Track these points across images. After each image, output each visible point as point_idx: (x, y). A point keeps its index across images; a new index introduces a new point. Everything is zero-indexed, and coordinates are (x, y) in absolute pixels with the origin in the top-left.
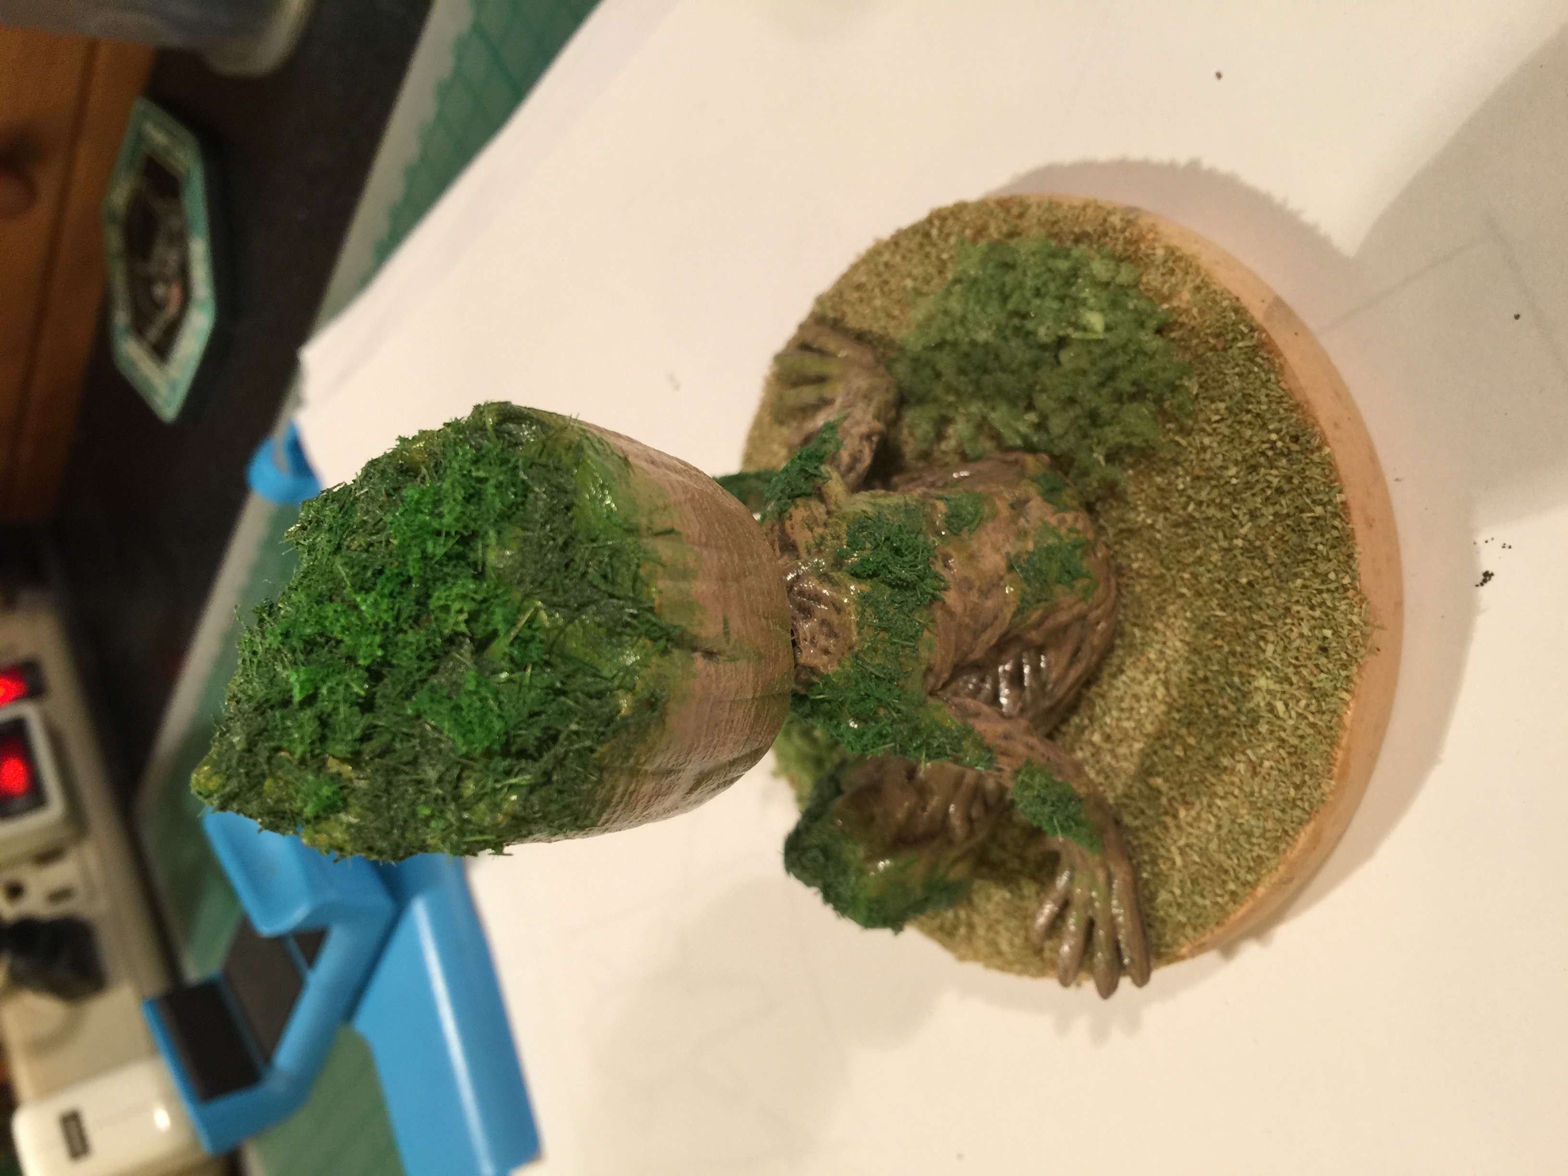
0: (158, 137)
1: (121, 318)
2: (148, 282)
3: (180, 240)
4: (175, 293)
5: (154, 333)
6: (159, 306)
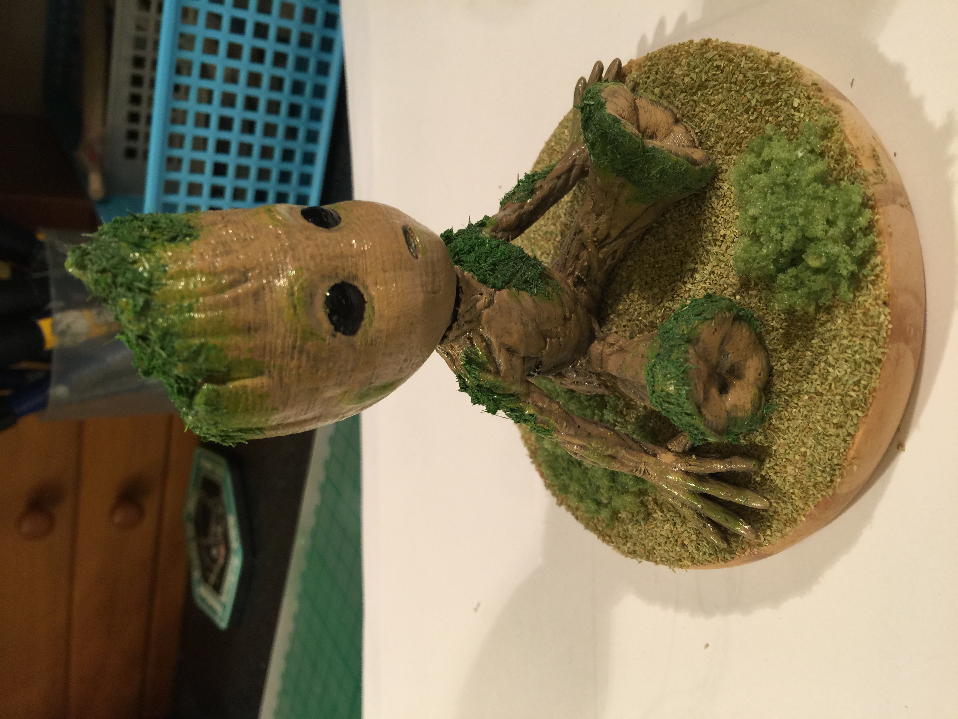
0: (207, 465)
1: (196, 574)
2: (208, 549)
3: (222, 520)
4: (222, 550)
5: (213, 578)
6: (214, 561)
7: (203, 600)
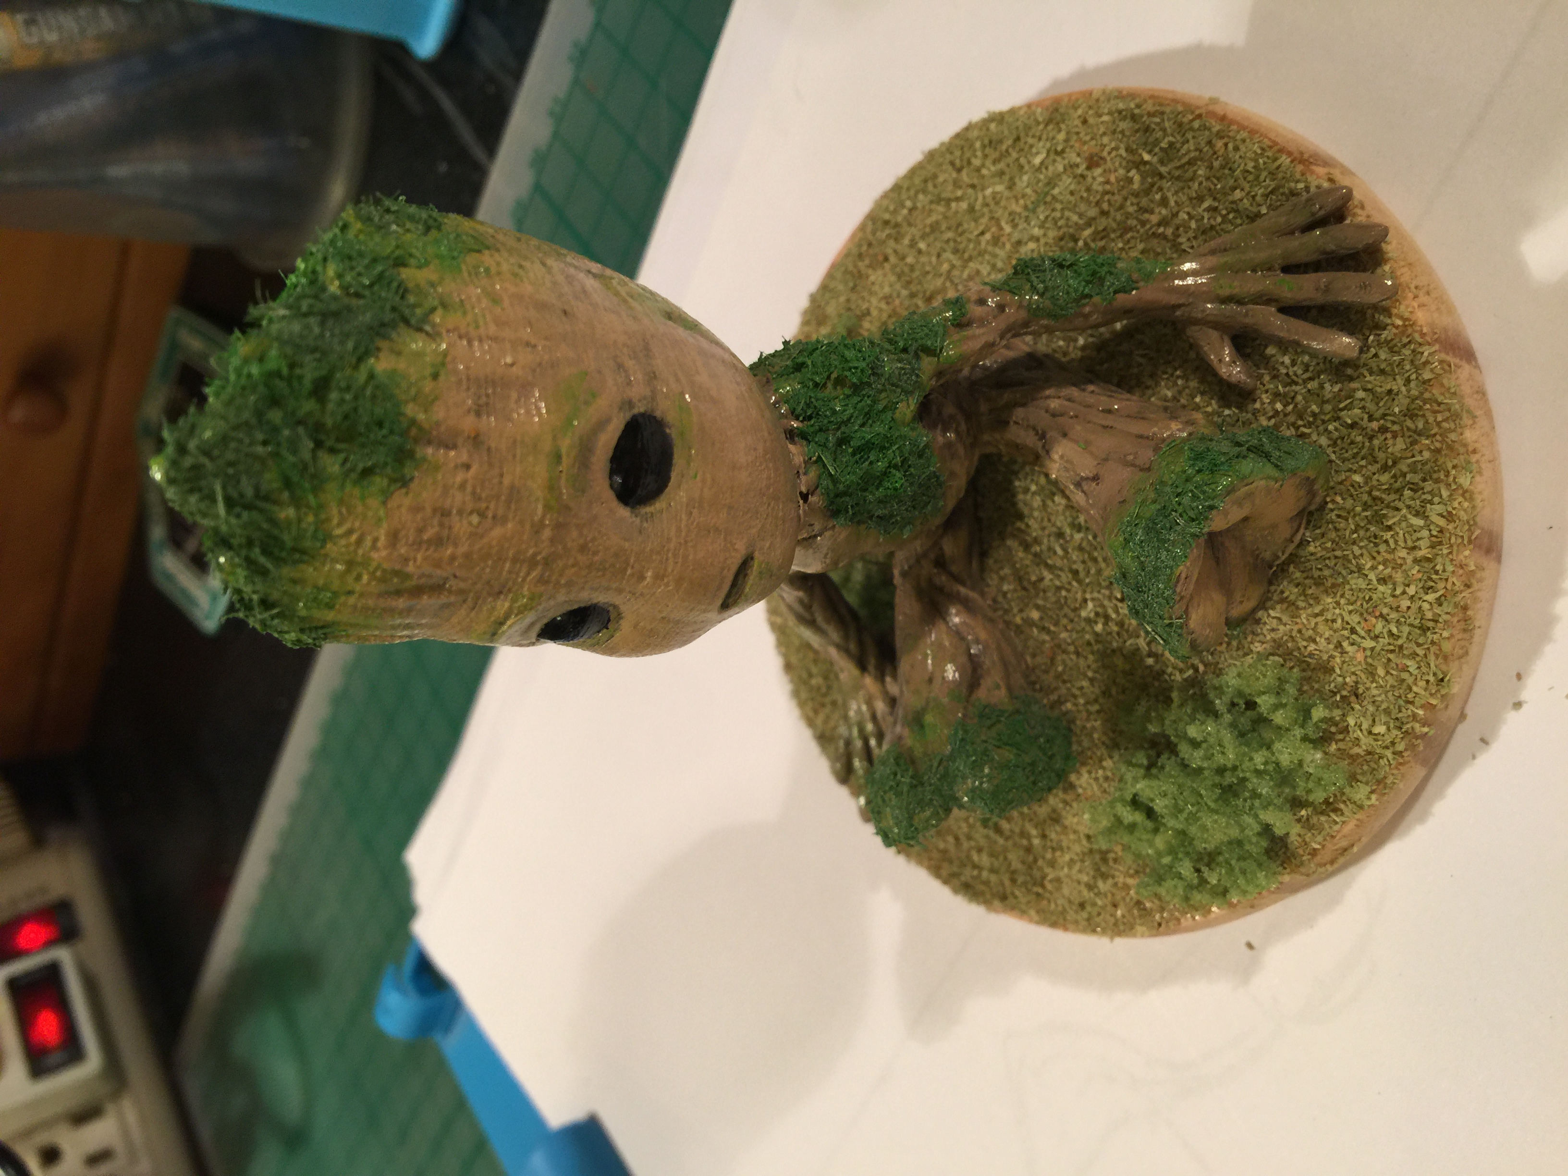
1: (157, 532)
7: (170, 577)
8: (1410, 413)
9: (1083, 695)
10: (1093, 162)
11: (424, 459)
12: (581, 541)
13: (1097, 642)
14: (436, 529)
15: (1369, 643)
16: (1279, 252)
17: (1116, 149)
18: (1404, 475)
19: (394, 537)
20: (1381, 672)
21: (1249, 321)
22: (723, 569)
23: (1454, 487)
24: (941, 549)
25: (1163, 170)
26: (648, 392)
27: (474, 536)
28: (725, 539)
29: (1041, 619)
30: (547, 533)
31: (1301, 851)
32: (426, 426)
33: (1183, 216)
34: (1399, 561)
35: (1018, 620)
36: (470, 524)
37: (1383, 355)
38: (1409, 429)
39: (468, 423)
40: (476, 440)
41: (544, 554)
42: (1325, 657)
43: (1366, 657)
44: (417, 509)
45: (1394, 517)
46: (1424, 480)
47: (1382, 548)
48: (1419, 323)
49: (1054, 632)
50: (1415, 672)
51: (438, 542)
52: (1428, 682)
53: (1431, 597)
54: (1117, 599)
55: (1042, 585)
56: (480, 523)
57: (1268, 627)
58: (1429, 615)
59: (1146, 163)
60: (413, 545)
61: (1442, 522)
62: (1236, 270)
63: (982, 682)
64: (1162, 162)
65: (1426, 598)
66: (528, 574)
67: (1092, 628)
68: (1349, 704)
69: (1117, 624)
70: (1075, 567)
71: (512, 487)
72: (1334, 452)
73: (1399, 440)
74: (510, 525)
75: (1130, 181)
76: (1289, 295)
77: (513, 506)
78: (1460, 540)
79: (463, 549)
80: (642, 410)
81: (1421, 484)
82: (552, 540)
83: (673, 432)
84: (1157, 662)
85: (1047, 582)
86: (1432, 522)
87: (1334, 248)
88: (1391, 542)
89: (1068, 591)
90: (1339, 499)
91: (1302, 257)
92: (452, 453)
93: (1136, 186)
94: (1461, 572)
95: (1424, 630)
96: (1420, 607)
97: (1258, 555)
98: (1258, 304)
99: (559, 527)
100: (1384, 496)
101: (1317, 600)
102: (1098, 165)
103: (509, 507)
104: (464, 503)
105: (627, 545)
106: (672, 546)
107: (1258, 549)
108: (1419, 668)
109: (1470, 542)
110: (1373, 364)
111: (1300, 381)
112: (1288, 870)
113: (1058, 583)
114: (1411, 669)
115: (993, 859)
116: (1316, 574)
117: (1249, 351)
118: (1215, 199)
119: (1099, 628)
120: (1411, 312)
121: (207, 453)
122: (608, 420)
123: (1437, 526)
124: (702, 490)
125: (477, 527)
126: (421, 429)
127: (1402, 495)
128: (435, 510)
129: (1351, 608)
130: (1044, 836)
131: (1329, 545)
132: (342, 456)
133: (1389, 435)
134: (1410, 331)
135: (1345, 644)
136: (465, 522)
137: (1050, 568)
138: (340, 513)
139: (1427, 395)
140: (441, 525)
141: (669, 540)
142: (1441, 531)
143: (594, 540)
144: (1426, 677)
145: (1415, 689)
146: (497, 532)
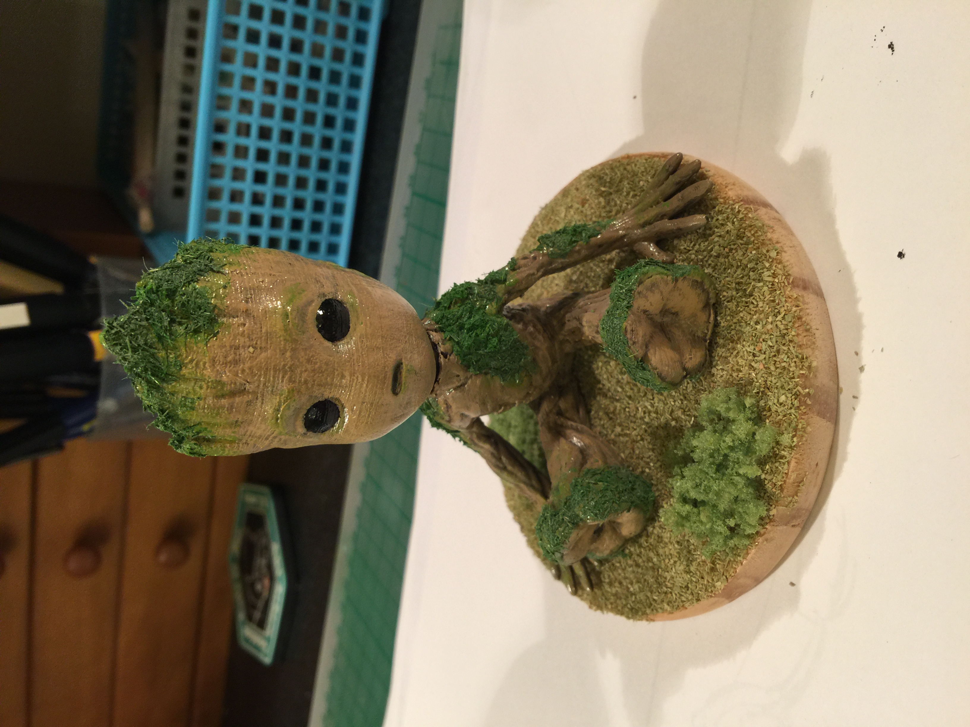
0: (251, 499)
1: (241, 616)
2: (252, 585)
3: (267, 549)
4: (266, 582)
5: (257, 615)
6: (258, 595)
8: (739, 237)
9: (652, 460)
10: (583, 202)
11: (223, 323)
12: (306, 357)
13: (649, 427)
14: (233, 355)
15: (762, 357)
16: (659, 193)
17: (591, 193)
18: (747, 266)
19: (213, 361)
20: (772, 368)
21: (657, 229)
22: (385, 367)
23: (770, 260)
24: (559, 407)
25: (611, 191)
26: (333, 290)
27: (252, 358)
28: (383, 352)
29: (622, 430)
30: (288, 354)
31: (774, 490)
32: (222, 307)
33: (624, 205)
34: (761, 309)
35: (613, 436)
36: (249, 352)
37: (720, 218)
38: (742, 244)
39: (243, 306)
40: (247, 313)
41: (289, 365)
42: (747, 376)
43: (764, 365)
44: (223, 346)
45: (749, 287)
46: (757, 264)
47: (751, 306)
48: (731, 196)
49: (630, 434)
50: (788, 360)
51: (236, 362)
52: (795, 362)
53: (779, 318)
54: (651, 400)
55: (617, 411)
56: (254, 351)
57: (719, 376)
58: (782, 327)
59: (604, 192)
60: (223, 364)
61: (770, 279)
62: (643, 210)
63: (588, 461)
64: (610, 188)
65: (777, 319)
66: (283, 377)
67: (644, 420)
68: (766, 394)
69: (654, 413)
70: (628, 394)
71: (267, 333)
72: (716, 273)
73: (739, 251)
74: (269, 351)
75: (600, 203)
76: (669, 209)
77: (269, 342)
78: (783, 284)
79: (247, 365)
80: (331, 297)
81: (755, 266)
82: (291, 357)
83: (348, 306)
84: (677, 422)
85: (618, 408)
86: (767, 281)
87: (679, 179)
88: (754, 301)
89: (629, 408)
90: (725, 294)
91: (670, 191)
92: (236, 319)
93: (603, 204)
94: (790, 300)
95: (783, 336)
96: (776, 325)
97: (694, 335)
98: (658, 221)
99: (293, 350)
100: (741, 280)
101: (734, 349)
102: (585, 203)
103: (267, 343)
104: (245, 342)
105: (331, 358)
106: (355, 357)
107: (692, 331)
108: (788, 357)
109: (789, 284)
110: (717, 224)
111: (691, 249)
112: (774, 506)
113: (623, 406)
114: (785, 360)
115: (639, 584)
116: (729, 336)
117: (667, 248)
118: (634, 191)
119: (647, 420)
120: (726, 194)
121: (122, 326)
122: (312, 301)
123: (769, 282)
124: (366, 330)
125: (253, 353)
126: (220, 309)
127: (750, 276)
128: (231, 347)
129: (748, 344)
130: (658, 555)
131: (729, 318)
132: (185, 326)
133: (734, 251)
134: (727, 201)
135: (753, 364)
136: (246, 351)
137: (618, 401)
138: (186, 351)
139: (744, 225)
140: (235, 353)
141: (353, 355)
142: (773, 285)
143: (313, 356)
144: (794, 360)
145: (791, 369)
146: (263, 355)
